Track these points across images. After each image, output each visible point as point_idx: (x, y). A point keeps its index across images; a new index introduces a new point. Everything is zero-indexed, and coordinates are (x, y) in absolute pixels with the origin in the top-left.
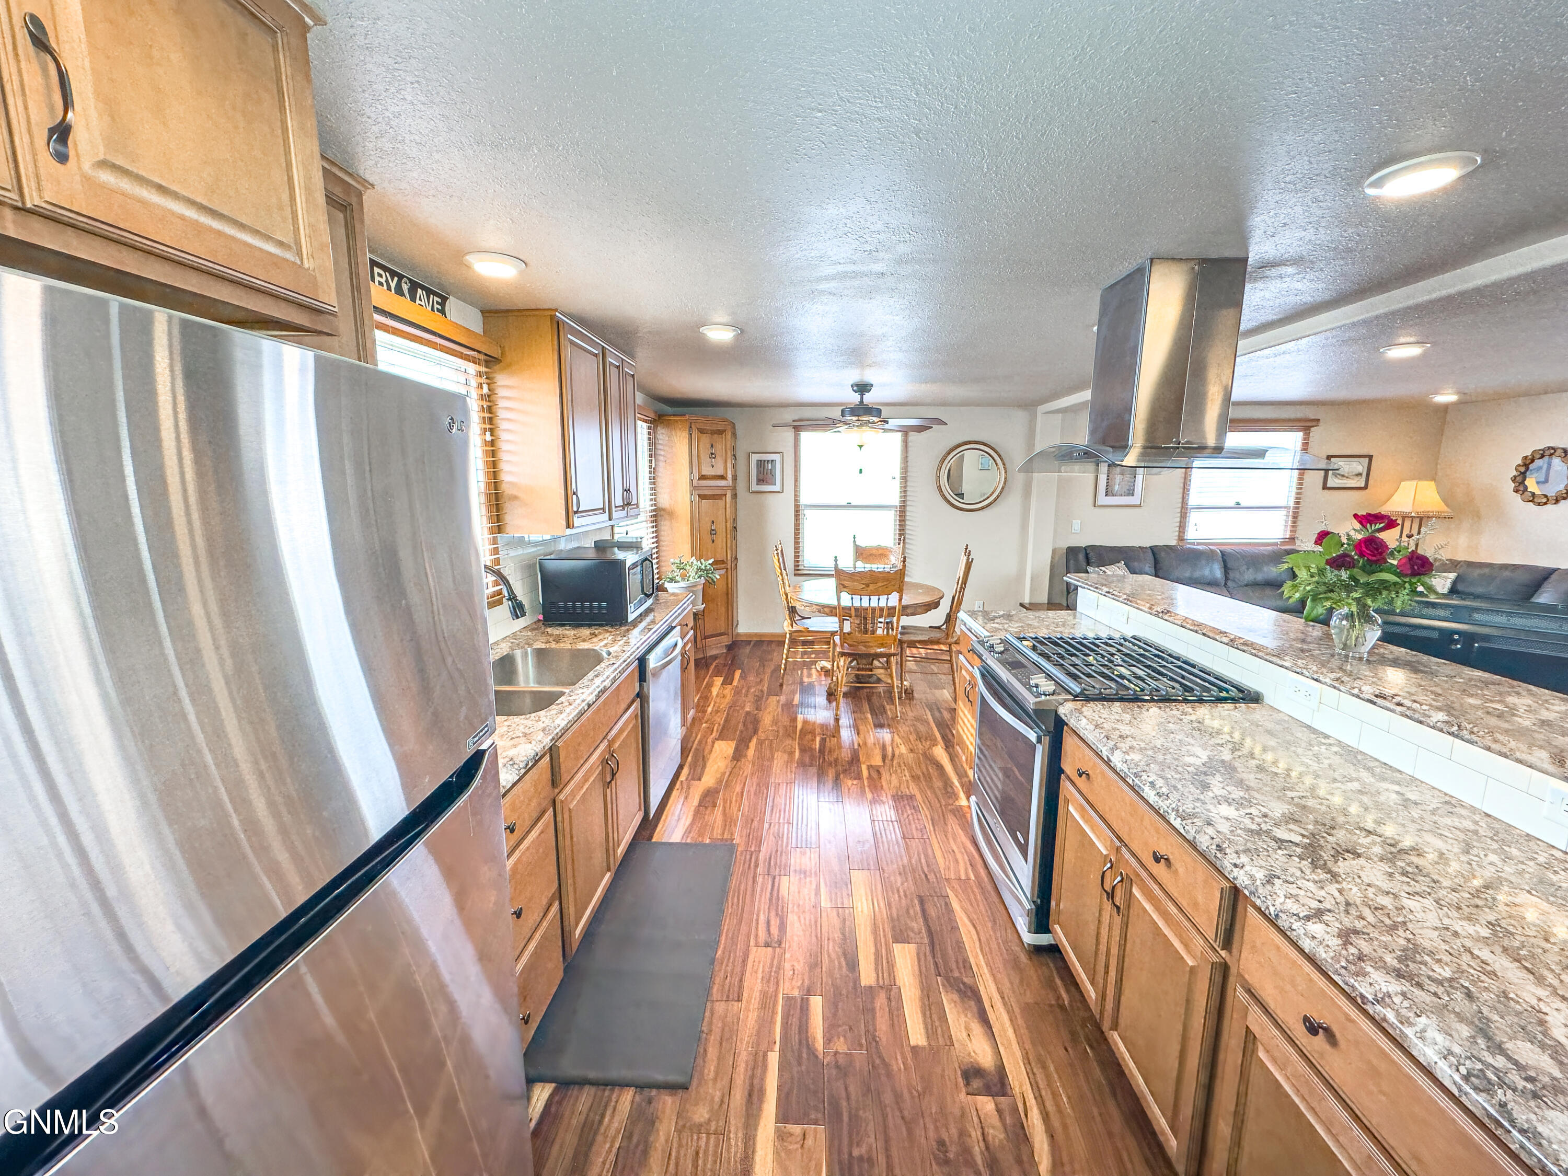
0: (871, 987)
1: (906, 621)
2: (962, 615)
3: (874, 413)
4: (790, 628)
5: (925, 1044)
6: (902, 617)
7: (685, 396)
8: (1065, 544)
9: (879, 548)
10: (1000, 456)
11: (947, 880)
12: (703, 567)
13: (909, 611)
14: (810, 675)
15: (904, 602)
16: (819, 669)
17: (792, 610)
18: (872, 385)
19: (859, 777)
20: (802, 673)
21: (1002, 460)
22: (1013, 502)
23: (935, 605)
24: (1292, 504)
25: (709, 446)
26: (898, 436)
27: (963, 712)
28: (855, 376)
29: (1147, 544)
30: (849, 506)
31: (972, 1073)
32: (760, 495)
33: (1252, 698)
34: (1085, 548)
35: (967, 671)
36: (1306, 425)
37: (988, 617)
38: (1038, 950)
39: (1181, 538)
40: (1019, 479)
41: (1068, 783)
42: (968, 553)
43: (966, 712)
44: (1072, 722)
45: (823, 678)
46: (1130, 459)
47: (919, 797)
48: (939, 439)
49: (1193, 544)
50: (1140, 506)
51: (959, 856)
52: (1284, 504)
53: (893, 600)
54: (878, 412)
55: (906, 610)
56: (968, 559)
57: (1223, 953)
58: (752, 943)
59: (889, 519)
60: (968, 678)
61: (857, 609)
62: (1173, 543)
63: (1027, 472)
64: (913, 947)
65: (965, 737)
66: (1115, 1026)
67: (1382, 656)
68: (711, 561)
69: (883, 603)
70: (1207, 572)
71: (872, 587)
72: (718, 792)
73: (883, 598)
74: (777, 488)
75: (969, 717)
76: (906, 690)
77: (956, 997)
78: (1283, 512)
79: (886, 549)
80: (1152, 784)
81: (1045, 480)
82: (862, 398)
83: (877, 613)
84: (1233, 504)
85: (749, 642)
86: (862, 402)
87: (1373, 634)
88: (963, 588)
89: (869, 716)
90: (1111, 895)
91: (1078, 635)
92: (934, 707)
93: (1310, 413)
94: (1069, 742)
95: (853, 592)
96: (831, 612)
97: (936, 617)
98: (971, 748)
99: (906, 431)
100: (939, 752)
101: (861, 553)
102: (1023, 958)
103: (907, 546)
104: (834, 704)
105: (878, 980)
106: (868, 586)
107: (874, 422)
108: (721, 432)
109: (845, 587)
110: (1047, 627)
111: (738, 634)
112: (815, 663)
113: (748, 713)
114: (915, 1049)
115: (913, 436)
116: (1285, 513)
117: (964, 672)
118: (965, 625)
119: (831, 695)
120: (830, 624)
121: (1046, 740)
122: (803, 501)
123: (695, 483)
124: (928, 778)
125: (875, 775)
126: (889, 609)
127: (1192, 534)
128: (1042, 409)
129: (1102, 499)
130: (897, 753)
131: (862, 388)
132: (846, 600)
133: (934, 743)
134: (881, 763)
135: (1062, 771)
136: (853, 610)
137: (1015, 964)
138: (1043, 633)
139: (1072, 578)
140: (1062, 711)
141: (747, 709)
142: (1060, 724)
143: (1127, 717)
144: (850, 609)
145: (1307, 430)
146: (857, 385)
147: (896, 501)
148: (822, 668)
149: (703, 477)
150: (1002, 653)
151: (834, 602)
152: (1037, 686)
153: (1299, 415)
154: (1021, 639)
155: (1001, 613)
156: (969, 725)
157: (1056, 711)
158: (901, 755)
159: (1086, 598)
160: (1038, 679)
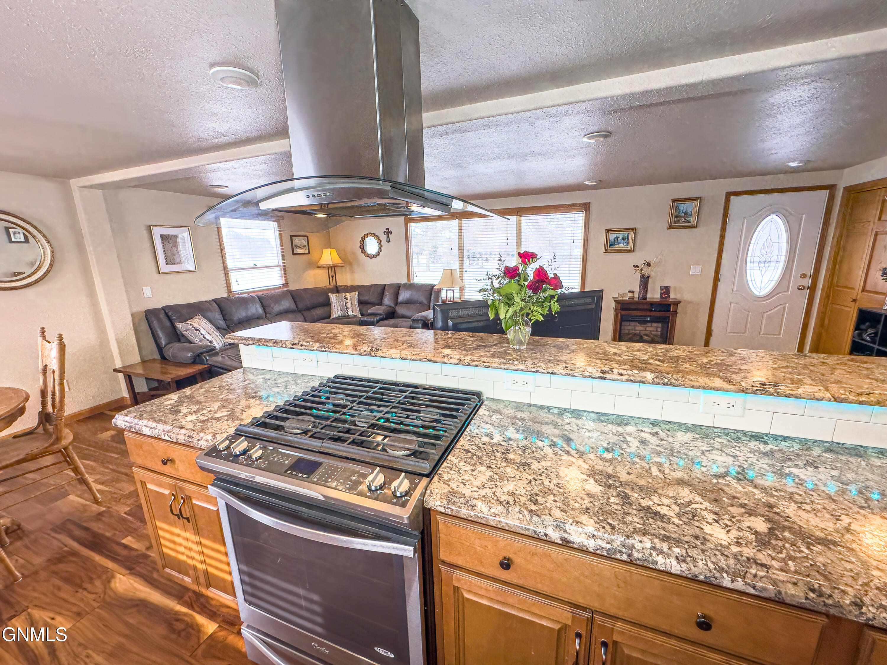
8: (141, 308)
24: (281, 264)
34: (163, 309)
36: (278, 219)
39: (229, 291)
49: (238, 294)
50: (196, 271)
52: (277, 264)
62: (226, 295)
78: (278, 269)
84: (252, 266)
116: (279, 269)
127: (235, 288)
145: (278, 221)
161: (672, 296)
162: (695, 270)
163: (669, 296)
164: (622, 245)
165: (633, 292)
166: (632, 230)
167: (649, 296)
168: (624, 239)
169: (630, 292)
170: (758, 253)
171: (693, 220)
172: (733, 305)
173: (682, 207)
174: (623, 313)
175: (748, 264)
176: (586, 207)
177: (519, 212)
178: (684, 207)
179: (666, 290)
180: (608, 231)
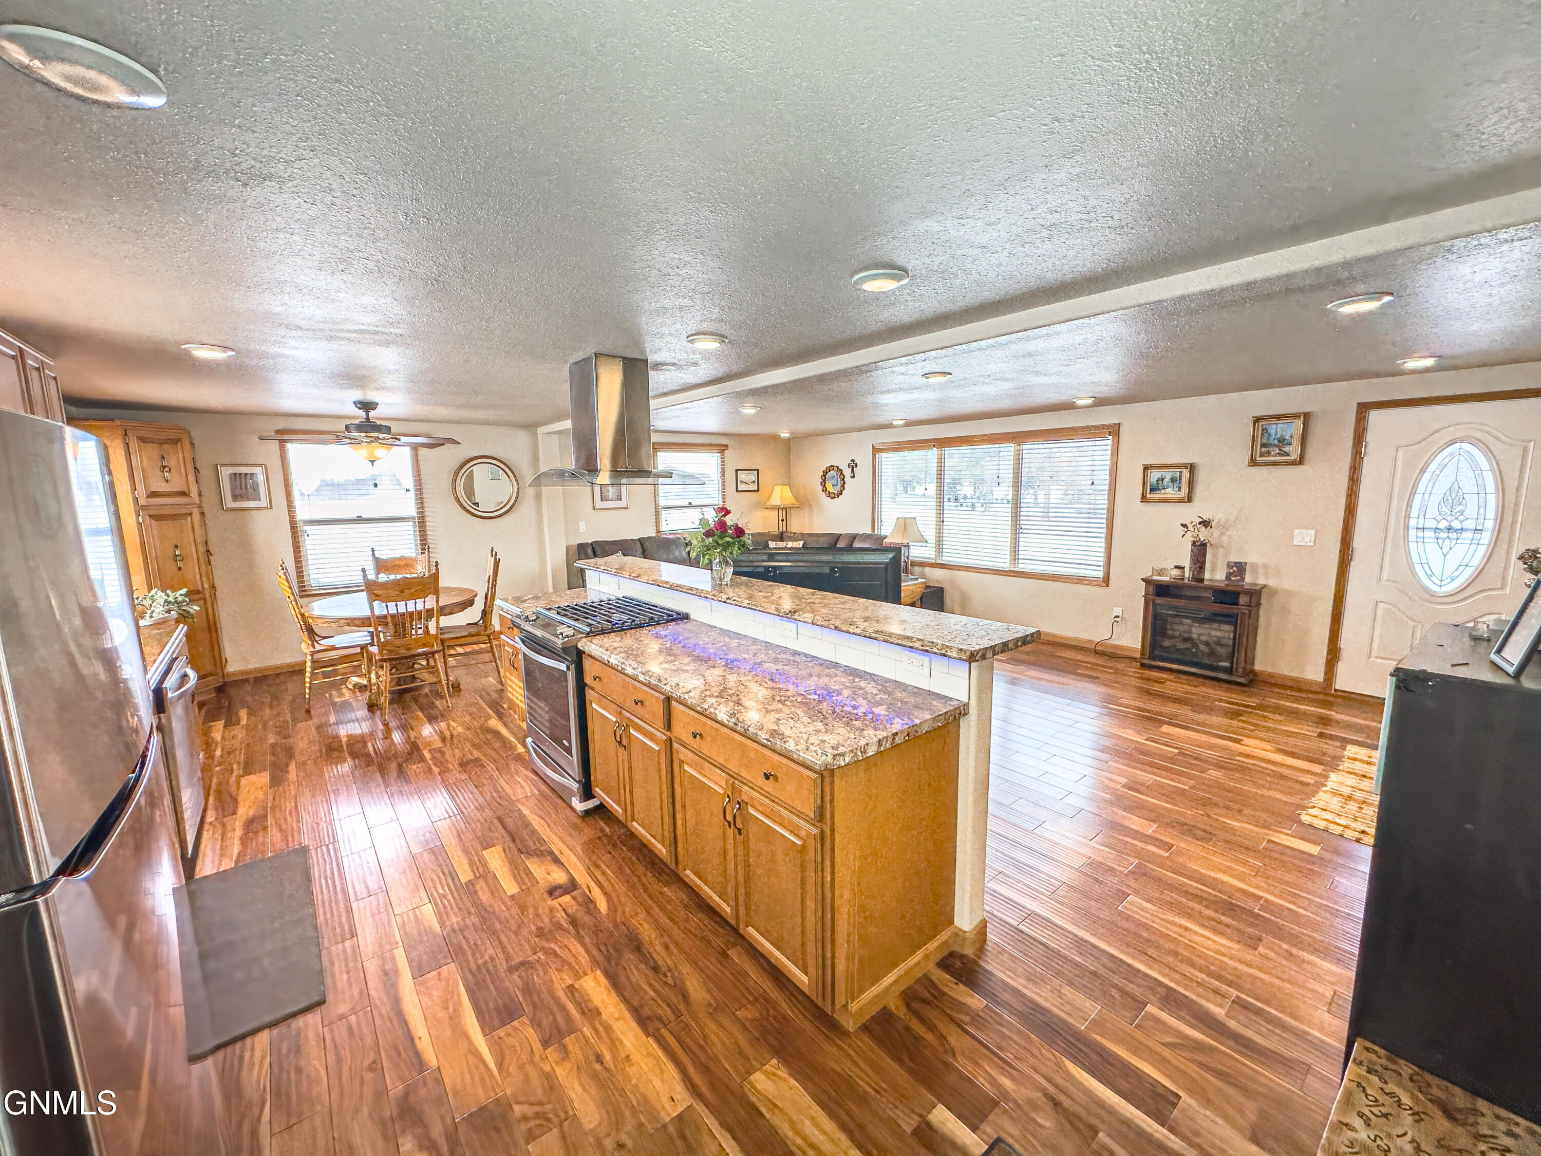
0: (470, 881)
1: (445, 621)
2: (498, 602)
3: (384, 431)
4: (312, 649)
5: (518, 890)
6: (441, 618)
7: (115, 398)
8: (575, 541)
9: (401, 559)
10: (510, 469)
11: (518, 800)
12: (171, 599)
13: (447, 611)
14: (341, 695)
15: (441, 604)
16: (351, 687)
17: (310, 631)
18: (378, 404)
19: (422, 760)
20: (331, 695)
21: (512, 472)
22: (526, 509)
23: (470, 603)
24: (720, 503)
25: (157, 457)
26: (407, 451)
27: (511, 680)
28: (358, 395)
29: (636, 537)
30: (359, 520)
31: (554, 891)
32: (242, 513)
33: (685, 617)
34: (592, 544)
35: (509, 644)
36: (722, 449)
37: (518, 600)
38: (587, 813)
39: (658, 531)
40: (530, 492)
41: (592, 692)
42: (494, 554)
43: (513, 679)
44: (587, 649)
45: (358, 694)
46: (604, 477)
47: (482, 757)
48: (450, 456)
49: (666, 534)
50: (627, 508)
51: (523, 783)
52: (713, 503)
53: (430, 602)
54: (388, 430)
55: (444, 611)
56: (495, 559)
57: (668, 733)
58: (352, 898)
59: (408, 531)
60: (511, 651)
61: (393, 616)
62: (654, 535)
63: (537, 486)
64: (499, 848)
65: (515, 699)
66: (633, 819)
67: (737, 583)
68: (183, 591)
69: (420, 607)
70: (677, 553)
71: (407, 592)
72: (265, 817)
73: (420, 602)
74: (263, 503)
75: (516, 681)
76: (452, 685)
77: (536, 859)
79: (411, 559)
80: (630, 665)
81: (552, 492)
82: (368, 415)
83: (415, 617)
84: (687, 504)
85: (246, 681)
86: (368, 419)
87: (730, 570)
88: (494, 585)
89: (420, 713)
90: (620, 743)
91: (589, 601)
92: (483, 693)
93: (724, 441)
94: (587, 664)
95: (386, 600)
96: (363, 623)
97: (472, 615)
98: (521, 705)
99: (415, 448)
100: (494, 723)
101: (381, 565)
102: (578, 821)
103: (431, 555)
104: (378, 713)
105: (475, 874)
106: (403, 592)
107: (384, 439)
108: (175, 442)
109: (377, 596)
110: (566, 600)
111: (229, 675)
112: (344, 681)
113: (273, 746)
114: (512, 896)
115: (422, 452)
117: (506, 648)
118: (502, 609)
119: (372, 707)
120: (360, 637)
121: (573, 667)
122: (300, 516)
123: (142, 502)
124: (488, 743)
125: (438, 755)
126: (427, 611)
127: (664, 527)
128: (541, 430)
129: (599, 504)
130: (455, 733)
131: (368, 406)
132: (380, 609)
133: (488, 717)
134: (441, 745)
135: (586, 685)
136: (389, 619)
137: (575, 827)
138: (564, 604)
139: (579, 564)
140: (580, 646)
141: (272, 741)
142: (580, 654)
143: (618, 639)
144: (385, 617)
145: (722, 452)
146: (361, 403)
147: (413, 512)
148: (355, 686)
149: (153, 494)
150: (535, 620)
151: (368, 613)
152: (562, 634)
153: (717, 442)
154: (550, 609)
155: (530, 596)
156: (518, 689)
157: (576, 647)
158: (459, 735)
159: (590, 576)
160: (560, 629)
161: (1248, 579)
162: (1304, 537)
163: (1243, 579)
164: (1169, 490)
165: (1182, 568)
166: (1186, 468)
167: (1207, 575)
168: (1173, 480)
169: (1176, 567)
170: (1432, 512)
171: (1294, 451)
172: (1381, 605)
173: (1272, 429)
174: (1159, 600)
175: (1412, 533)
176: (1114, 431)
177: (1018, 437)
178: (1277, 429)
179: (1239, 568)
180: (1146, 468)
